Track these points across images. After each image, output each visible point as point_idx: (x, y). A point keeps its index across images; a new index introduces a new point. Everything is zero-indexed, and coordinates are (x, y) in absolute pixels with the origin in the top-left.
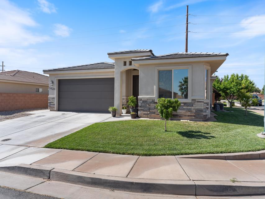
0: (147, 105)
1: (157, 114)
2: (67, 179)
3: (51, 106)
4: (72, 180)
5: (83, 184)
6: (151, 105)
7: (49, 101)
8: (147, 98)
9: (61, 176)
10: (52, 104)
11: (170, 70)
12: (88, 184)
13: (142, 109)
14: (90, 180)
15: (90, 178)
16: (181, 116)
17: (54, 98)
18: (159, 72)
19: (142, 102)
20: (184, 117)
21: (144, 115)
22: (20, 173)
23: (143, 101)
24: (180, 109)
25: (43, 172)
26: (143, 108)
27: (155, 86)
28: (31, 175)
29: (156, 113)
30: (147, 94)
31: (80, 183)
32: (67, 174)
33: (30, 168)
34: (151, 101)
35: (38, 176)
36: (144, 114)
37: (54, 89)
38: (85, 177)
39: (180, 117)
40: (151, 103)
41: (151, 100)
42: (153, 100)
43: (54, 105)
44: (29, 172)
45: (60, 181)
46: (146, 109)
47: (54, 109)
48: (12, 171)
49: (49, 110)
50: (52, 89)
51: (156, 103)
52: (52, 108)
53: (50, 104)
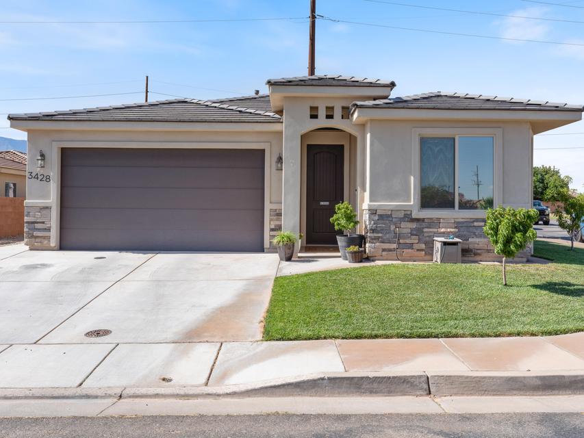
0: (393, 227)
1: (418, 250)
2: (481, 388)
3: (35, 234)
4: (494, 387)
5: (522, 393)
6: (403, 225)
7: (26, 219)
8: (389, 208)
9: (462, 383)
10: (38, 226)
11: (450, 138)
12: (535, 390)
13: (378, 238)
14: (539, 382)
15: (537, 377)
16: (479, 251)
17: (48, 208)
18: (424, 141)
19: (376, 218)
20: (485, 255)
21: (384, 253)
22: (339, 394)
23: (381, 216)
24: (476, 235)
25: (408, 382)
26: (380, 235)
27: (412, 177)
28: (376, 392)
29: (416, 246)
30: (392, 197)
31: (515, 392)
32: (477, 377)
33: (368, 377)
34: (401, 215)
35: (397, 392)
36: (384, 250)
37: (48, 179)
38: (524, 377)
39: (476, 254)
40: (402, 220)
41: (403, 213)
42: (409, 213)
43: (49, 230)
44: (368, 386)
45: (463, 394)
46: (388, 236)
47: (46, 242)
48: (313, 390)
49: (27, 248)
50: (37, 178)
51: (418, 220)
52: (37, 240)
53: (32, 226)
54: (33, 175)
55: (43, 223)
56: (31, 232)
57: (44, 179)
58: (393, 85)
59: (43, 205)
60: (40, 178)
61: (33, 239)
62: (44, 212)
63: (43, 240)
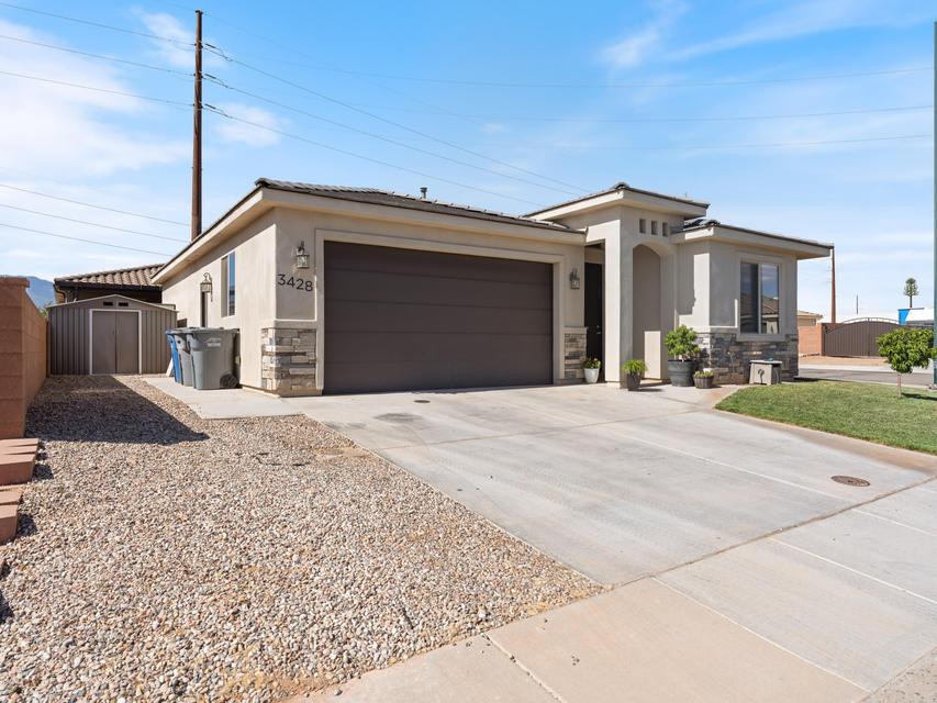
0: (725, 351)
1: (740, 373)
3: (293, 371)
6: (731, 348)
8: (724, 331)
10: (296, 359)
11: (754, 264)
13: (716, 362)
17: (311, 331)
19: (715, 341)
21: (720, 378)
23: (718, 340)
26: (717, 359)
29: (739, 370)
34: (728, 338)
36: (720, 375)
37: (309, 286)
40: (730, 343)
41: (731, 337)
42: (735, 336)
43: (312, 364)
46: (722, 359)
47: (309, 383)
50: (293, 285)
51: (740, 344)
52: (295, 381)
53: (287, 359)
54: (287, 279)
55: (304, 354)
56: (285, 369)
57: (304, 286)
58: (706, 206)
59: (305, 327)
60: (297, 284)
61: (289, 380)
62: (306, 337)
63: (304, 381)
